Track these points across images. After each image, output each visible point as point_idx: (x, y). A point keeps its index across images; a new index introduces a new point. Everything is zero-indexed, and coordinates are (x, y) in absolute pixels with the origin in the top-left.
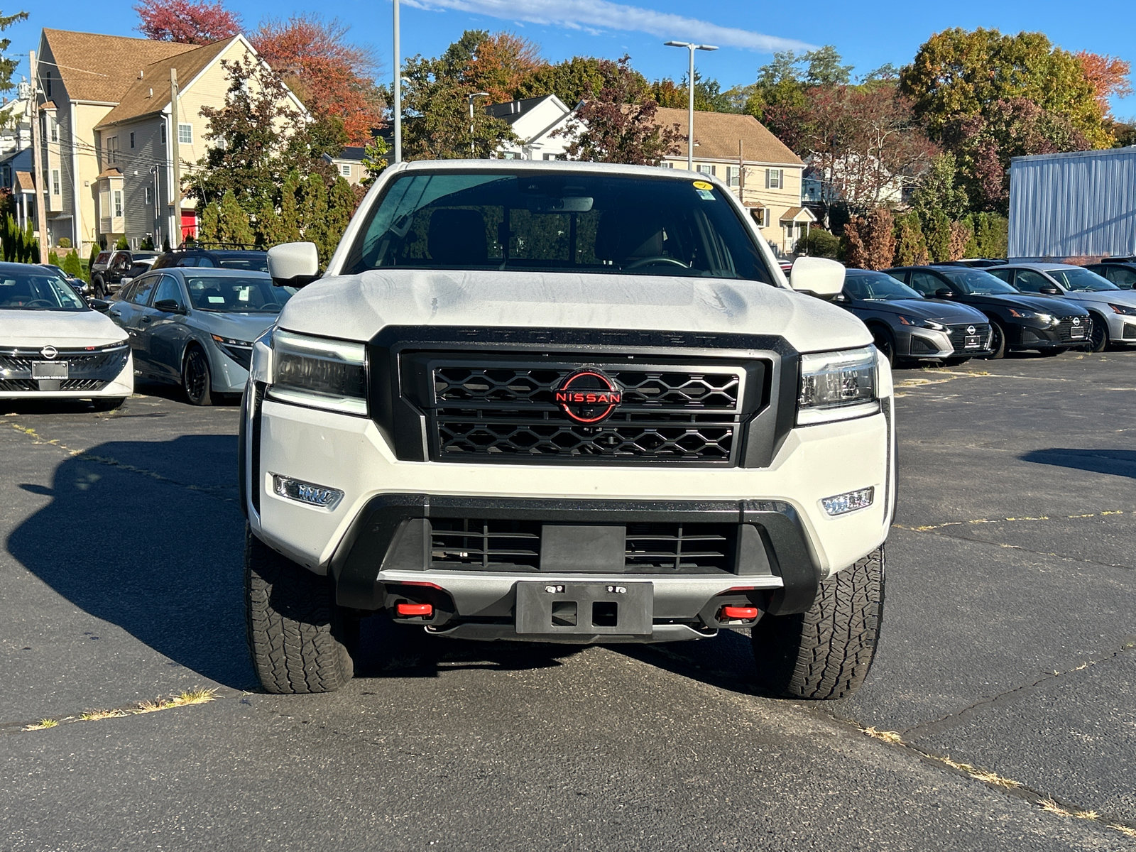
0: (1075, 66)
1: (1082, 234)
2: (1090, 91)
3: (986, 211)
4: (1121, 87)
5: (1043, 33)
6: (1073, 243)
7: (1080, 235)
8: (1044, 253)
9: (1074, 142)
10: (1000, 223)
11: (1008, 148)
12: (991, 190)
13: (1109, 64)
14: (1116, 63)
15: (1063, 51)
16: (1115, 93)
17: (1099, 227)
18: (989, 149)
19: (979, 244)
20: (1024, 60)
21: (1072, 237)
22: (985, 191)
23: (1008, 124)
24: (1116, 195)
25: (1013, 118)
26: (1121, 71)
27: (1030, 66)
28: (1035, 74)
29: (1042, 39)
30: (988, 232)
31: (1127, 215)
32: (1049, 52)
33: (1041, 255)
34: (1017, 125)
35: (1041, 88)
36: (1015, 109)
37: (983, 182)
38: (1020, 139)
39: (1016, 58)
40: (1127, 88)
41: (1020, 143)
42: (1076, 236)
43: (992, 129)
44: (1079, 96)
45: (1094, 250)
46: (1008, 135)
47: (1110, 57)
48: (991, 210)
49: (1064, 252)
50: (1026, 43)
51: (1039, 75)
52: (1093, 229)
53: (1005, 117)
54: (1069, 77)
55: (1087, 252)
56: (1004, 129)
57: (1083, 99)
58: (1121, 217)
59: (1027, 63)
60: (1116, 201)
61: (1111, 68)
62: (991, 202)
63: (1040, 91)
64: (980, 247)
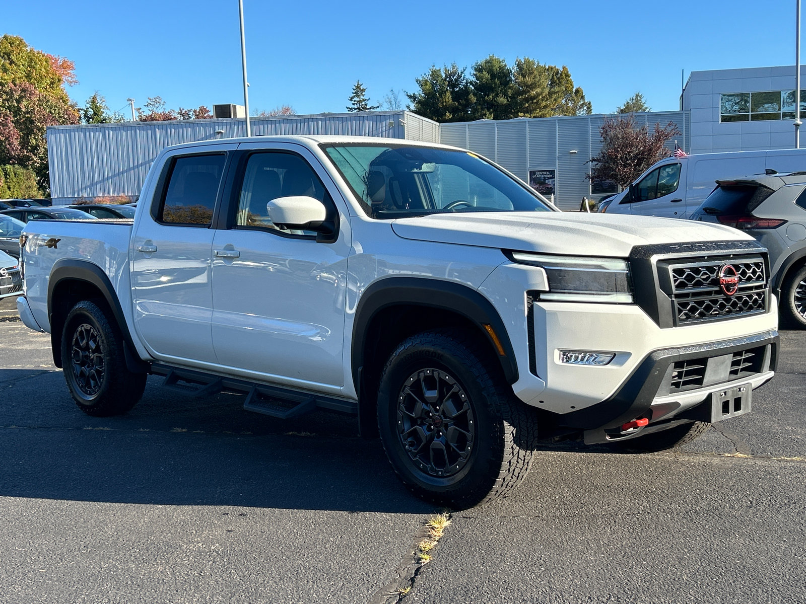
0: (46, 62)
1: (104, 181)
2: (59, 80)
3: (11, 164)
4: (70, 79)
5: (21, 37)
6: (99, 187)
7: (103, 181)
8: (78, 195)
9: (66, 116)
10: (23, 173)
11: (21, 119)
12: (13, 149)
13: (60, 62)
14: (65, 62)
15: (36, 51)
16: (66, 82)
17: (115, 176)
18: (7, 119)
19: (9, 188)
20: (10, 55)
21: (97, 183)
22: (8, 150)
23: (18, 101)
24: (125, 154)
25: (21, 97)
26: (68, 67)
27: (15, 60)
28: (19, 66)
29: (21, 41)
30: (15, 180)
31: (134, 168)
32: (27, 50)
33: (76, 196)
34: (24, 103)
35: (25, 76)
36: (23, 91)
37: (5, 143)
38: (27, 113)
39: (4, 53)
40: (74, 79)
41: (29, 116)
42: (100, 182)
43: (7, 105)
44: (52, 83)
45: (114, 191)
46: (19, 109)
47: (60, 57)
48: (14, 163)
49: (92, 193)
50: (10, 43)
51: (22, 66)
52: (111, 177)
53: (15, 96)
54: (43, 70)
55: (109, 193)
56: (16, 105)
57: (55, 86)
58: (130, 169)
59: (13, 58)
60: (126, 159)
61: (62, 65)
62: (14, 157)
63: (24, 78)
64: (10, 190)
